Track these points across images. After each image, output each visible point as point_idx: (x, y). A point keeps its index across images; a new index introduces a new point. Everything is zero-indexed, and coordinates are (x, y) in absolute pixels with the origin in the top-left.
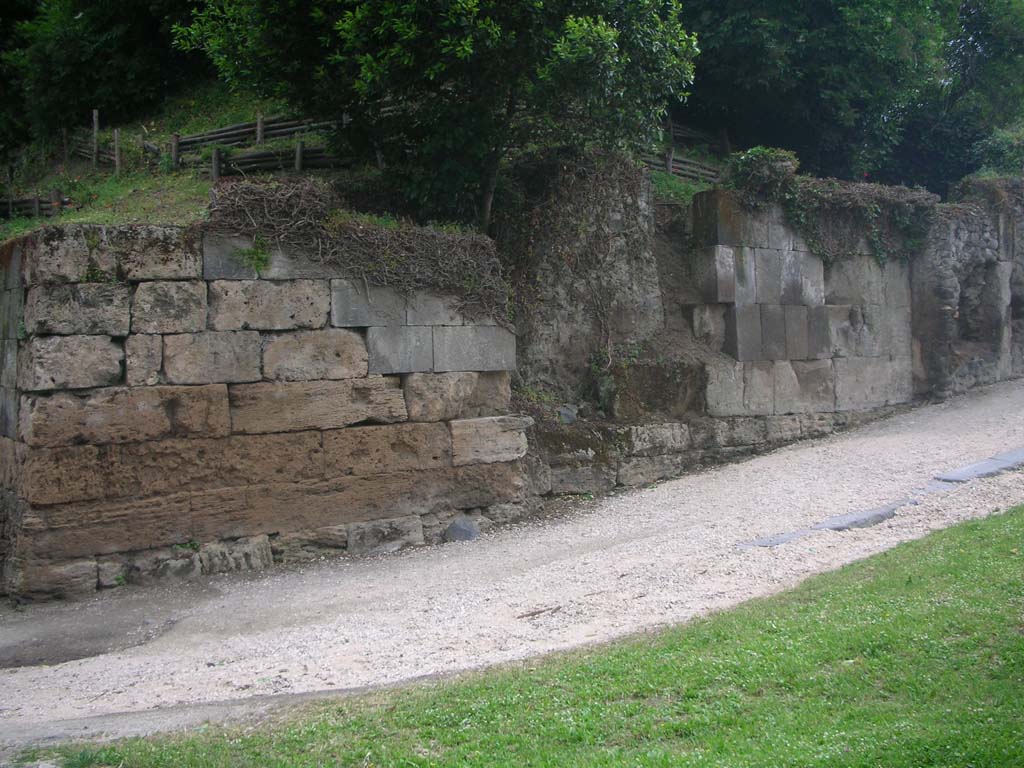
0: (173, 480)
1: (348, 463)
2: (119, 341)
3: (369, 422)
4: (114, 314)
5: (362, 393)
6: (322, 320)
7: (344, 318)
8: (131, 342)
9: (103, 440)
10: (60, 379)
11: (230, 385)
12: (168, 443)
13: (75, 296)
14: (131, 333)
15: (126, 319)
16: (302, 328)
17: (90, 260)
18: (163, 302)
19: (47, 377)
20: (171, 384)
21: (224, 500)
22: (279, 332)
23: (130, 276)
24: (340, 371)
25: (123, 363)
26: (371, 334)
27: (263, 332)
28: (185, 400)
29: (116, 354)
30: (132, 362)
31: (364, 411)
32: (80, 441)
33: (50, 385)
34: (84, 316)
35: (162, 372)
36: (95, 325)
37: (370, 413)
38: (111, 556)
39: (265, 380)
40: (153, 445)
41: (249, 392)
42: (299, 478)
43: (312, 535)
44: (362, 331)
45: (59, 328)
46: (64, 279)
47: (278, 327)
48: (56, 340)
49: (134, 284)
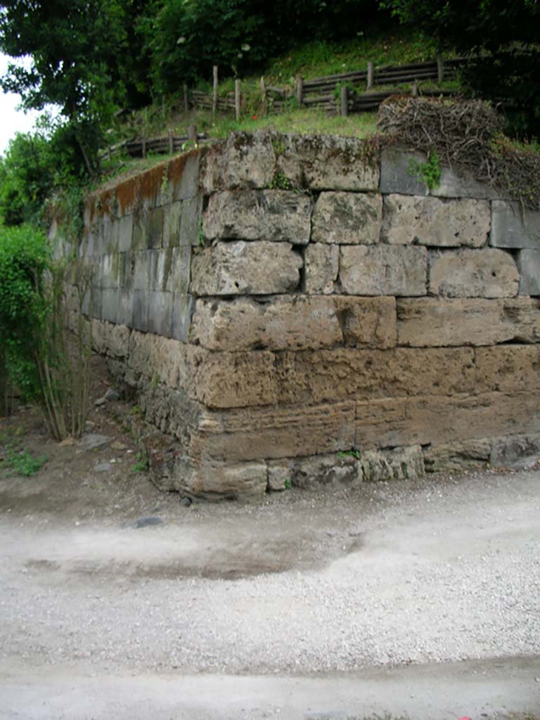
0: (341, 389)
1: (495, 379)
2: (299, 249)
3: (516, 341)
4: (296, 221)
5: (511, 312)
6: (483, 239)
7: (502, 240)
8: (311, 250)
9: (281, 346)
10: (243, 284)
11: (398, 297)
12: (339, 352)
13: (261, 201)
14: (311, 241)
15: (307, 227)
16: (464, 246)
17: (277, 166)
18: (342, 212)
19: (232, 282)
20: (346, 294)
21: (385, 410)
22: (443, 249)
23: (313, 185)
24: (495, 290)
25: (302, 271)
26: (524, 256)
27: (431, 248)
28: (357, 310)
29: (296, 261)
30: (311, 270)
31: (513, 330)
32: (259, 346)
33: (234, 290)
34: (270, 221)
35: (337, 282)
36: (279, 231)
37: (518, 333)
38: (280, 460)
39: (430, 295)
40: (325, 353)
41: (416, 304)
42: (453, 392)
43: (459, 448)
44: (514, 252)
45: (245, 233)
46: (252, 185)
47: (444, 244)
48: (241, 245)
49: (316, 193)
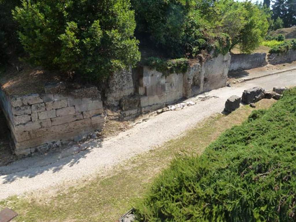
2: (30, 115)
3: (77, 120)
4: (28, 111)
5: (75, 116)
6: (67, 106)
7: (70, 105)
8: (32, 114)
11: (51, 119)
12: (41, 129)
13: (20, 109)
14: (32, 113)
16: (63, 107)
18: (37, 108)
19: (17, 123)
20: (40, 120)
22: (59, 109)
24: (71, 113)
25: (31, 118)
26: (76, 106)
27: (56, 109)
28: (43, 122)
29: (30, 117)
30: (32, 118)
31: (75, 119)
32: (25, 131)
33: (18, 124)
34: (23, 112)
35: (38, 118)
37: (77, 119)
39: (57, 117)
40: (38, 130)
41: (54, 119)
44: (74, 106)
45: (18, 115)
46: (18, 107)
47: (59, 108)
48: (18, 117)
49: (31, 105)
